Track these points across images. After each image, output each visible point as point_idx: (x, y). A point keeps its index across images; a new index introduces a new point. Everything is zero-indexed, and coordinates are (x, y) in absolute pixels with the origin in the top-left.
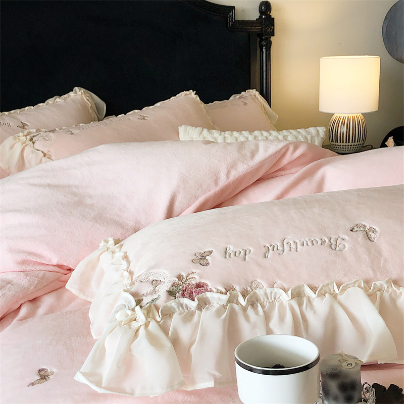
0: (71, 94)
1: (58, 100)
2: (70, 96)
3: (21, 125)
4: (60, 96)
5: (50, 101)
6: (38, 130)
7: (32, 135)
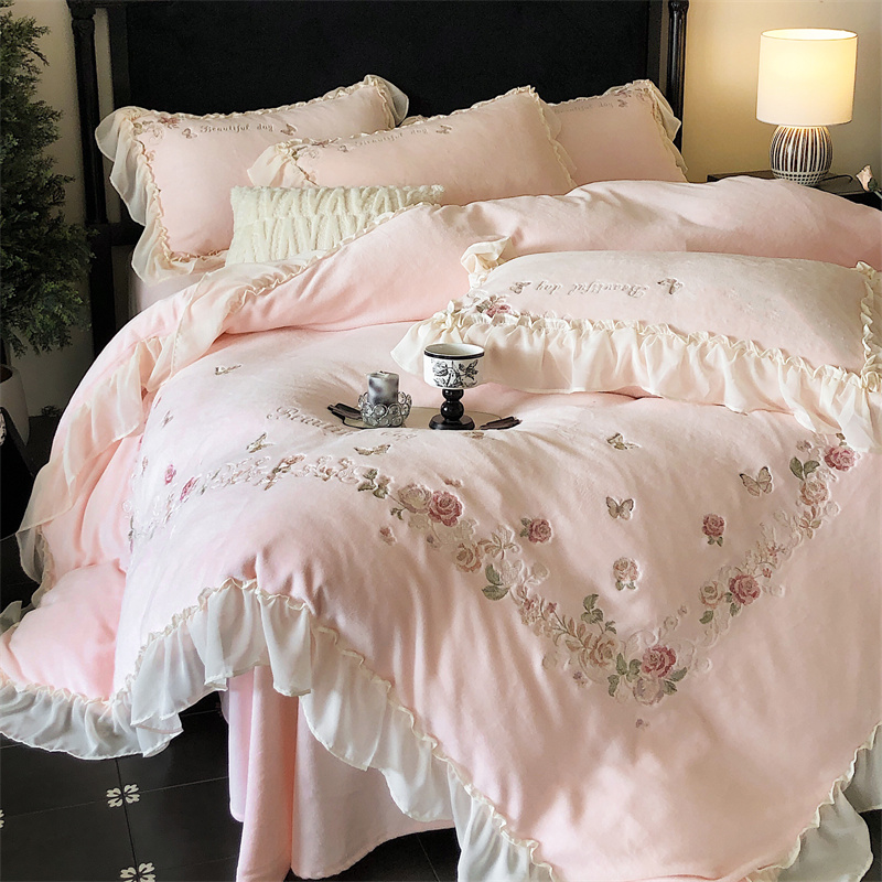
0: (360, 84)
1: (341, 93)
2: (359, 87)
3: (286, 129)
4: (346, 87)
5: (330, 95)
6: (306, 141)
7: (296, 147)
